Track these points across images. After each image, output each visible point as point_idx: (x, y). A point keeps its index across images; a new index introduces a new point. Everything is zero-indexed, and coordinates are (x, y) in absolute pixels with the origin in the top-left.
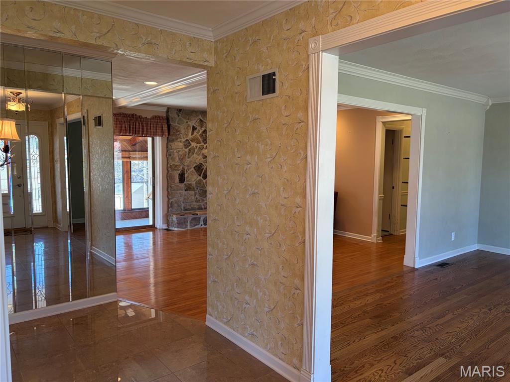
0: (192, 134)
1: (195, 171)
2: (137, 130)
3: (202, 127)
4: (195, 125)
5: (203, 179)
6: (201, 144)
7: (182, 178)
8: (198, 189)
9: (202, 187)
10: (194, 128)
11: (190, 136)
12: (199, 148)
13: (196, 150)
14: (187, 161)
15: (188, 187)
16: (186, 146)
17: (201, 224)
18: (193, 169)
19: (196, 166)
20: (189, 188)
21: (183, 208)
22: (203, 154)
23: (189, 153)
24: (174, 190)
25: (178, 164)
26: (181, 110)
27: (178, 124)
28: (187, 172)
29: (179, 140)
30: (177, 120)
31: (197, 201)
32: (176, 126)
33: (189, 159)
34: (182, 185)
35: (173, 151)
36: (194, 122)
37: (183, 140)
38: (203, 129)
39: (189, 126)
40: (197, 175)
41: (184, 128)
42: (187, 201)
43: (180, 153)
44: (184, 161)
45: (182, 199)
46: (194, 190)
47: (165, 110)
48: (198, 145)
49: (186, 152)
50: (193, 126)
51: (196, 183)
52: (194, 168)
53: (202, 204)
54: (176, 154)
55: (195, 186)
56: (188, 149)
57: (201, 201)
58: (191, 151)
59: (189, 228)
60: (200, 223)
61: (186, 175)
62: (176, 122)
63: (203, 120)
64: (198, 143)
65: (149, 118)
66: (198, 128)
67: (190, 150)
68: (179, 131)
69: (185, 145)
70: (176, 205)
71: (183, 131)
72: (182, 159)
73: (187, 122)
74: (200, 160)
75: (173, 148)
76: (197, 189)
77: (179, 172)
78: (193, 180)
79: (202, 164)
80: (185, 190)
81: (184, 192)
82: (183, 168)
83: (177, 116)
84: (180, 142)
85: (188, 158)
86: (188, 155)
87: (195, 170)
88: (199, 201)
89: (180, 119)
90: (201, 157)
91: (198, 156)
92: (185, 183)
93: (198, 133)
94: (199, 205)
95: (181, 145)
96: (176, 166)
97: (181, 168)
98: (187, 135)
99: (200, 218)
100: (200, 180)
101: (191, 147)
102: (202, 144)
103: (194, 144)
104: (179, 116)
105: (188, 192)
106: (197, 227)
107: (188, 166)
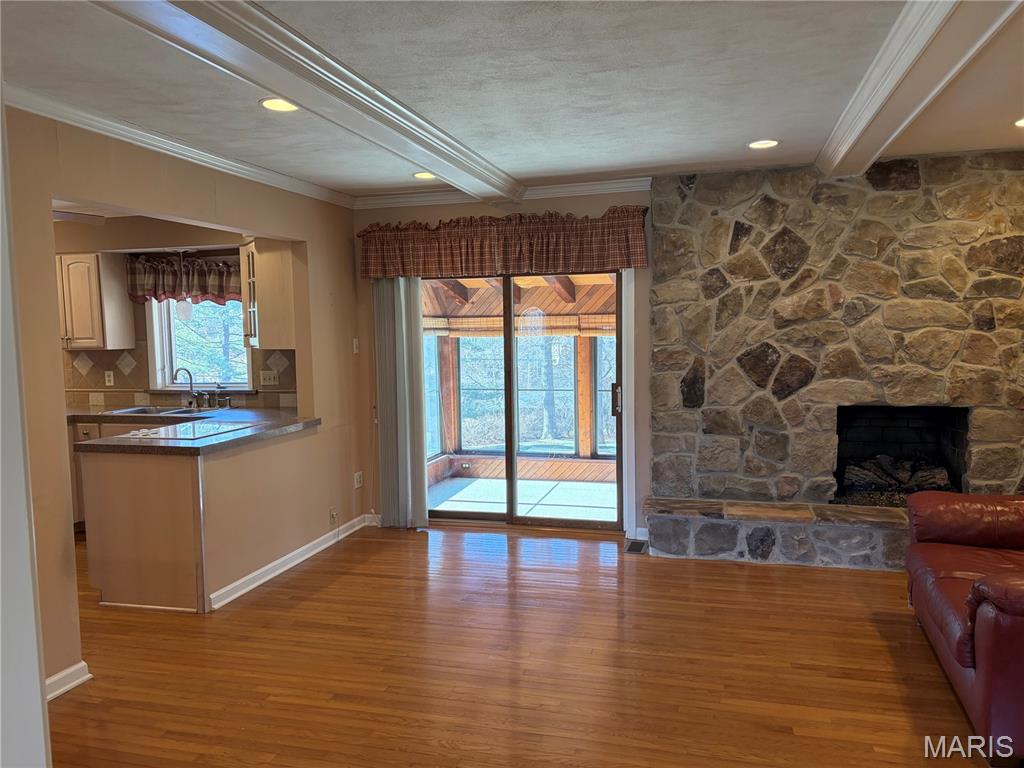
0: (733, 249)
1: (741, 371)
2: (551, 255)
3: (770, 222)
4: (743, 220)
5: (774, 399)
6: (769, 280)
7: (693, 393)
8: (756, 432)
9: (769, 424)
10: (741, 230)
11: (724, 257)
12: (760, 292)
13: (748, 302)
14: (713, 339)
15: (716, 423)
16: (709, 291)
17: (738, 549)
18: (734, 364)
19: (747, 354)
20: (717, 425)
21: (696, 487)
22: (775, 312)
23: (720, 311)
24: (664, 428)
25: (679, 347)
26: (694, 176)
27: (681, 222)
28: (712, 372)
29: (684, 273)
30: (678, 214)
31: (751, 470)
32: (674, 231)
33: (722, 333)
34: (696, 415)
35: (663, 311)
36: (742, 208)
37: (700, 272)
38: (777, 228)
39: (720, 224)
40: (753, 386)
41: (703, 235)
42: (710, 467)
43: (685, 314)
44: (699, 338)
45: (694, 458)
46: (736, 431)
47: (644, 185)
48: (757, 285)
49: (708, 310)
50: (737, 223)
51: (744, 412)
52: (739, 360)
53: (770, 481)
54: (673, 318)
55: (740, 420)
56: (716, 300)
57: (764, 472)
58: (730, 306)
59: (691, 554)
60: (735, 544)
61: (708, 384)
62: (676, 219)
63: (773, 196)
64: (755, 278)
65: (599, 215)
66: (758, 227)
67: (723, 303)
68: (684, 244)
69: (705, 288)
70: (671, 474)
71: (696, 243)
72: (693, 333)
73: (715, 213)
74: (762, 333)
75: (660, 299)
76: (751, 428)
77: (684, 373)
78: (734, 400)
79: (768, 346)
80: (705, 432)
81: (699, 438)
82: (699, 363)
83: (679, 199)
84: (690, 278)
85: (717, 328)
86: (718, 317)
87: (743, 366)
88: (759, 469)
89: (689, 206)
90: (767, 322)
91: (756, 322)
92: (704, 407)
93: (755, 244)
94: (753, 485)
95: (693, 287)
96: (670, 355)
97: (690, 360)
98: (714, 256)
99: (734, 531)
100: (761, 401)
101: (729, 291)
102: (775, 279)
103: (738, 283)
104: (684, 198)
105: (717, 437)
106: (722, 556)
107: (714, 354)
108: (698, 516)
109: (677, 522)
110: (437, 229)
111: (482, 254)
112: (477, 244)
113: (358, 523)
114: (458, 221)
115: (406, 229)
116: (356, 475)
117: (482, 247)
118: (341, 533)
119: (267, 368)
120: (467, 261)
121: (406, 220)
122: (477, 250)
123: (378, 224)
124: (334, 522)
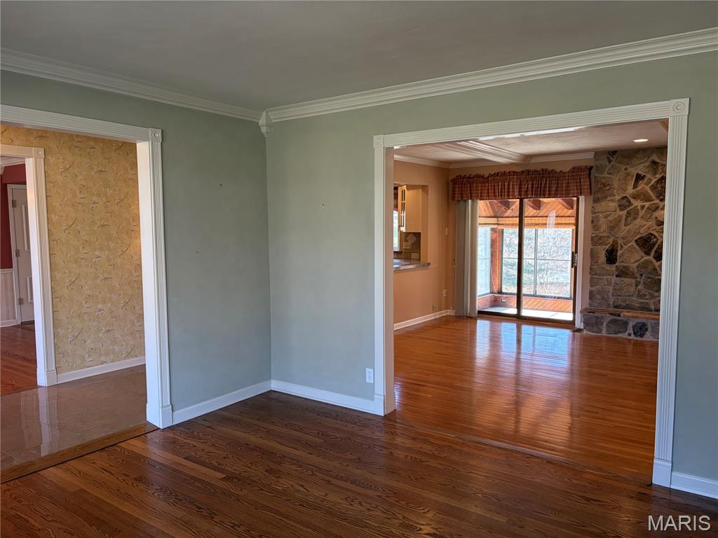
0: (635, 187)
1: (637, 248)
2: (542, 189)
3: (655, 173)
4: (640, 173)
5: (654, 261)
6: (653, 202)
7: (611, 257)
8: (643, 277)
9: (651, 273)
10: (639, 178)
11: (630, 190)
12: (648, 208)
13: (641, 213)
14: (623, 230)
15: (622, 271)
16: (622, 207)
17: (628, 332)
18: (633, 243)
19: (641, 238)
20: (623, 273)
21: (611, 303)
22: (656, 218)
23: (627, 217)
24: (596, 274)
25: (605, 234)
26: (616, 151)
27: (609, 174)
28: (622, 247)
29: (609, 198)
30: (607, 170)
31: (641, 296)
32: (604, 178)
33: (628, 228)
34: (613, 268)
35: (598, 216)
36: (641, 166)
37: (617, 198)
38: (658, 176)
39: (628, 174)
40: (643, 254)
41: (619, 180)
42: (619, 293)
43: (609, 218)
44: (616, 230)
45: (611, 288)
46: (633, 276)
47: (591, 156)
48: (647, 204)
49: (620, 216)
50: (637, 174)
51: (637, 267)
52: (636, 241)
53: (651, 302)
54: (602, 220)
55: (636, 271)
56: (625, 211)
57: (647, 297)
58: (632, 215)
59: (604, 333)
60: (627, 330)
61: (619, 253)
62: (606, 172)
63: (658, 160)
64: (646, 201)
65: (568, 170)
66: (649, 176)
67: (629, 213)
68: (609, 185)
69: (620, 206)
70: (599, 297)
71: (616, 184)
72: (613, 227)
73: (626, 169)
74: (649, 228)
75: (596, 211)
76: (641, 275)
77: (607, 247)
78: (633, 261)
79: (652, 234)
80: (617, 276)
81: (614, 279)
82: (615, 242)
83: (607, 163)
84: (612, 201)
85: (625, 226)
86: (626, 220)
87: (638, 244)
88: (645, 295)
89: (612, 166)
90: (652, 223)
91: (645, 223)
92: (617, 264)
93: (647, 184)
94: (641, 303)
95: (613, 205)
96: (600, 238)
97: (611, 241)
98: (625, 190)
99: (626, 324)
100: (647, 262)
101: (632, 207)
102: (657, 201)
103: (637, 203)
104: (610, 162)
105: (623, 279)
106: (620, 335)
107: (623, 238)
108: (608, 315)
109: (597, 317)
110: (488, 177)
111: (509, 188)
112: (506, 184)
113: (444, 313)
114: (498, 173)
115: (473, 178)
116: (444, 291)
117: (509, 185)
118: (437, 315)
119: (406, 241)
120: (501, 192)
121: (473, 174)
122: (506, 187)
123: (460, 176)
124: (434, 310)
